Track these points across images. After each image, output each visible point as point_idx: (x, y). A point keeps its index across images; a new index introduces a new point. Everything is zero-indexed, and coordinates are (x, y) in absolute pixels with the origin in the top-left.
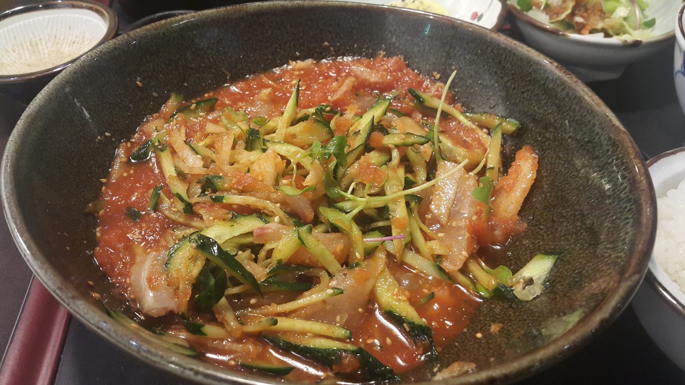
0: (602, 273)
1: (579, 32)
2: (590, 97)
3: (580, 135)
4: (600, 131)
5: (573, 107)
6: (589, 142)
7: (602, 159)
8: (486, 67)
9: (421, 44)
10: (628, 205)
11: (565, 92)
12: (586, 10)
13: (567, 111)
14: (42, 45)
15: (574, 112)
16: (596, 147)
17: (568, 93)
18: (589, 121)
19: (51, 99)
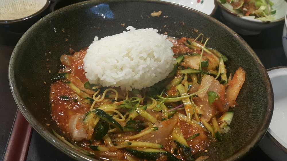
0: (251, 126)
1: (245, 15)
2: (250, 50)
3: (245, 65)
4: (253, 65)
5: (243, 53)
6: (248, 69)
7: (253, 77)
8: (208, 32)
9: (181, 19)
10: (263, 98)
11: (240, 46)
12: (248, 5)
13: (240, 54)
14: (17, 5)
15: (243, 55)
16: (251, 71)
17: (241, 47)
18: (249, 60)
19: (27, 38)
